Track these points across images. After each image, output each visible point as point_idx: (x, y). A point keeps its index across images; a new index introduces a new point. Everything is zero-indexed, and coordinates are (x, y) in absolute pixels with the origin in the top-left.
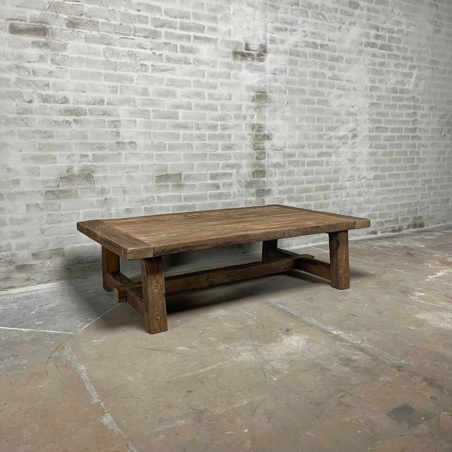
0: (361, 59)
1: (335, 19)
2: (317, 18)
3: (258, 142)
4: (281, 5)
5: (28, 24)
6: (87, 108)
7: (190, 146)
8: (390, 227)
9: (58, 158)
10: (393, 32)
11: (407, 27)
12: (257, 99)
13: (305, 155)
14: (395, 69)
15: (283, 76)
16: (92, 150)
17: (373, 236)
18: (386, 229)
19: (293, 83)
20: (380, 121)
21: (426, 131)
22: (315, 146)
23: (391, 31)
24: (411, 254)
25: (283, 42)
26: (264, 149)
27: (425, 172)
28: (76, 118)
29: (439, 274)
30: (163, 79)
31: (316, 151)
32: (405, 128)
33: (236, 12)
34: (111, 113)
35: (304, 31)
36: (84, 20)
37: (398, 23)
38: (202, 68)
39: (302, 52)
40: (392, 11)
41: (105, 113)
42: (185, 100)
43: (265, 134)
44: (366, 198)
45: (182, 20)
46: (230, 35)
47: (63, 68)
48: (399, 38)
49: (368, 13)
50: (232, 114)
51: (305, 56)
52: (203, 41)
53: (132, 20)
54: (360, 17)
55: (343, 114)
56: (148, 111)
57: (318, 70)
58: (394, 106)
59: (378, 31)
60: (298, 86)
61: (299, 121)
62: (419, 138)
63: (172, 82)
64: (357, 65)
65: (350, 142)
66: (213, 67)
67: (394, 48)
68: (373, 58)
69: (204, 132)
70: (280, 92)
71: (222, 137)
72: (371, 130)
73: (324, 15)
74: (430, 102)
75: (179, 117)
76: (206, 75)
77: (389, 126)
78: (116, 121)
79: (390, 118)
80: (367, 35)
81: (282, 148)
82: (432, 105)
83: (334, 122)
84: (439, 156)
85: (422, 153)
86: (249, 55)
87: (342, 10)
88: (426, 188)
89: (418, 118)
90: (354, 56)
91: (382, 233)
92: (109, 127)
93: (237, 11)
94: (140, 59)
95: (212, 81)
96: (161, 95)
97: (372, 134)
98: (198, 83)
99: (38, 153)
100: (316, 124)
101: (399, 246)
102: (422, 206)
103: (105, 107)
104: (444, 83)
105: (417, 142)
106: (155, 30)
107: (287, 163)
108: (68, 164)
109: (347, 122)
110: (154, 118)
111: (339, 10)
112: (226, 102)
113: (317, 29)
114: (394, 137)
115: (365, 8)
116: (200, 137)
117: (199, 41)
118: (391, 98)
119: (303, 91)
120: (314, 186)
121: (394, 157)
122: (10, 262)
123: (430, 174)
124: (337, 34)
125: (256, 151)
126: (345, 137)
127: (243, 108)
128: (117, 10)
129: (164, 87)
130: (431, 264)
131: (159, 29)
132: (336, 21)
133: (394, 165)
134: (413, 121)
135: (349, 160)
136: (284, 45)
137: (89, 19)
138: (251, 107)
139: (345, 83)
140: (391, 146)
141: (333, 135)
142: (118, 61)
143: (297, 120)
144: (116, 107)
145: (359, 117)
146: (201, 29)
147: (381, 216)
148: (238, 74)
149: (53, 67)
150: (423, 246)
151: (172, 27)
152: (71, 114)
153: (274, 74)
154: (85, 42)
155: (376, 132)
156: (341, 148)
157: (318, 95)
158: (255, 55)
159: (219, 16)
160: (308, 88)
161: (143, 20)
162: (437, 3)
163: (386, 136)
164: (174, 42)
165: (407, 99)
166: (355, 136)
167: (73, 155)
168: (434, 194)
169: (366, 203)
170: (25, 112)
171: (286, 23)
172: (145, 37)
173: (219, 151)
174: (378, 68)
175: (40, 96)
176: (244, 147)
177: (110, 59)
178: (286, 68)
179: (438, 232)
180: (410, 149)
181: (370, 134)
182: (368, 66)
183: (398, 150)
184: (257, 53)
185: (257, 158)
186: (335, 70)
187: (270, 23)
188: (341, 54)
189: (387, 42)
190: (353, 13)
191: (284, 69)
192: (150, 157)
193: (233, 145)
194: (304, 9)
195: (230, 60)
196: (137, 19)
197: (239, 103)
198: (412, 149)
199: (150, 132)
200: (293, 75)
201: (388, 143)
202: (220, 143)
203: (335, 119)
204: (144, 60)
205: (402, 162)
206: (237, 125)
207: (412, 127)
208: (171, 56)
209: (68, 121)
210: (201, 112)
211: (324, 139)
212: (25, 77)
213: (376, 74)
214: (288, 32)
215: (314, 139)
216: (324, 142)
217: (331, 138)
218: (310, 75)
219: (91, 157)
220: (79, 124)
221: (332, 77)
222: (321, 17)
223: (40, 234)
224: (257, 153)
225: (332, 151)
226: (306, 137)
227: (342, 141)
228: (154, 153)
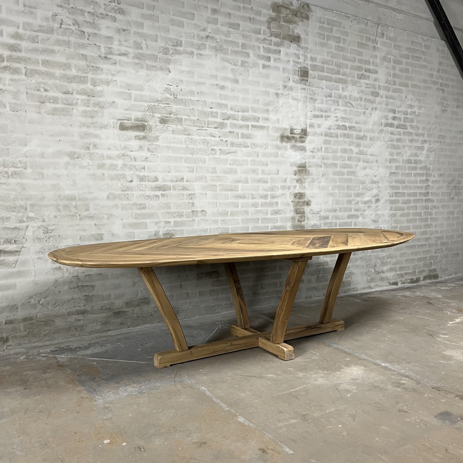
0: (382, 137)
1: (360, 106)
2: (346, 106)
3: (299, 207)
4: (318, 98)
5: (132, 122)
6: (171, 185)
7: (246, 212)
8: (409, 279)
9: (148, 224)
10: (407, 114)
11: (419, 109)
12: (299, 173)
13: (337, 218)
14: (409, 144)
15: (319, 154)
16: (173, 218)
17: (394, 287)
18: (405, 280)
19: (327, 158)
20: (398, 188)
21: (436, 194)
22: (346, 210)
23: (406, 113)
24: (431, 303)
25: (319, 126)
26: (304, 214)
27: (437, 230)
28: (163, 192)
29: (457, 320)
30: (227, 160)
31: (346, 214)
32: (419, 192)
33: (283, 105)
34: (188, 188)
35: (336, 117)
36: (172, 117)
37: (411, 106)
38: (257, 150)
39: (334, 133)
40: (406, 97)
41: (184, 189)
42: (243, 176)
43: (305, 201)
44: (388, 253)
45: (243, 113)
46: (279, 123)
47: (156, 155)
48: (412, 118)
49: (386, 99)
50: (279, 185)
51: (337, 136)
52: (258, 128)
53: (206, 116)
54: (380, 103)
55: (367, 182)
56: (216, 185)
57: (347, 147)
58: (409, 175)
59: (395, 114)
60: (330, 161)
61: (332, 189)
62: (432, 201)
63: (235, 162)
64: (378, 142)
65: (374, 205)
66: (265, 149)
67: (408, 127)
68: (392, 136)
69: (257, 201)
70: (317, 166)
71: (271, 204)
72: (391, 195)
73: (351, 103)
74: (439, 170)
75: (239, 189)
76: (260, 155)
77: (406, 191)
78: (192, 194)
79: (407, 184)
80: (386, 117)
81: (319, 212)
82: (441, 172)
83: (361, 190)
84: (448, 216)
85: (434, 214)
86: (294, 137)
87: (365, 99)
88: (439, 243)
89: (430, 184)
90: (376, 135)
91: (402, 284)
92: (187, 199)
93: (285, 104)
94: (211, 145)
95: (264, 159)
96: (226, 172)
97: (392, 198)
98: (254, 162)
99: (135, 221)
100: (346, 191)
101: (419, 296)
102: (436, 260)
103: (185, 183)
104: (450, 154)
105: (430, 204)
106: (223, 122)
107: (322, 225)
108: (156, 229)
109: (371, 189)
110: (220, 190)
111: (363, 99)
112: (275, 176)
113: (346, 114)
114: (410, 200)
115: (384, 96)
116: (255, 205)
117: (255, 128)
118: (407, 168)
119: (335, 165)
121: (411, 217)
122: (110, 309)
123: (441, 232)
124: (362, 118)
125: (297, 215)
126: (369, 201)
127: (288, 180)
128: (196, 108)
129: (228, 166)
130: (449, 311)
131: (226, 121)
132: (361, 108)
133: (411, 225)
134: (425, 187)
135: (374, 221)
136: (320, 129)
137: (176, 116)
138: (294, 180)
139: (369, 157)
140: (408, 208)
141: (360, 200)
142: (195, 147)
143: (330, 188)
144: (192, 183)
145: (380, 185)
146: (257, 120)
147: (401, 269)
148: (284, 154)
149: (149, 155)
150: (440, 296)
151: (235, 119)
152: (160, 190)
153: (313, 152)
154: (172, 134)
155: (395, 197)
156: (367, 211)
157: (347, 168)
158: (298, 138)
159: (271, 108)
160: (339, 162)
161: (214, 115)
162: (443, 88)
163: (404, 200)
164: (236, 130)
165: (421, 168)
166: (377, 201)
167: (160, 222)
168: (446, 250)
169: (388, 258)
170: (127, 189)
171: (322, 111)
172: (215, 128)
173: (269, 216)
174: (395, 143)
175: (139, 176)
176: (288, 211)
177: (190, 146)
178: (322, 147)
179: (451, 283)
180: (424, 211)
181: (390, 198)
182: (388, 142)
183: (414, 211)
184: (299, 136)
185: (299, 221)
186: (360, 146)
187: (310, 112)
188: (366, 134)
189: (402, 123)
190: (375, 100)
191: (320, 148)
192: (216, 222)
193: (279, 211)
194: (336, 99)
195: (278, 142)
196: (210, 115)
197: (285, 177)
198: (425, 210)
199: (217, 202)
200: (327, 152)
201: (405, 206)
202: (270, 209)
203: (361, 187)
204: (214, 146)
205: (417, 222)
206: (283, 194)
207: (425, 191)
208: (234, 142)
209: (157, 196)
210: (256, 184)
211: (353, 203)
212: (128, 163)
213: (394, 149)
214: (324, 118)
215: (344, 204)
216: (353, 206)
217: (358, 202)
218: (341, 151)
219: (172, 223)
220: (165, 197)
221: (358, 152)
222: (349, 105)
223: (132, 286)
224: (298, 216)
225: (359, 213)
226: (338, 202)
227: (367, 205)
228: (219, 218)
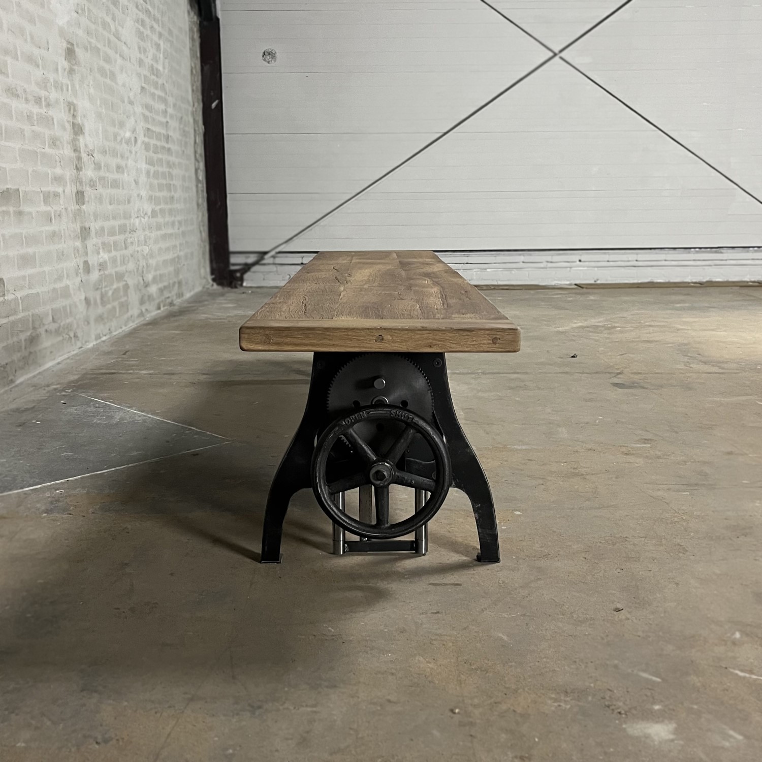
0: (130, 9)
3: (75, 137)
7: (23, 134)
12: (69, 55)
13: (108, 168)
14: (151, 35)
15: (83, 19)
19: (91, 34)
20: (148, 120)
21: (174, 141)
31: (114, 162)
32: (163, 134)
42: (11, 39)
43: (79, 123)
50: (51, 77)
55: (126, 100)
58: (154, 96)
61: (100, 106)
65: (134, 149)
68: (137, 11)
69: (32, 109)
70: (83, 47)
71: (47, 121)
72: (145, 134)
75: (9, 72)
77: (154, 129)
79: (154, 115)
81: (93, 151)
82: (174, 100)
83: (122, 114)
89: (169, 121)
100: (111, 113)
104: (177, 67)
105: (171, 159)
107: (98, 181)
109: (130, 116)
112: (46, 54)
114: (158, 147)
116: (30, 118)
118: (151, 82)
119: (99, 52)
120: (116, 223)
121: (160, 180)
125: (75, 154)
126: (130, 141)
127: (60, 68)
134: (165, 124)
135: (135, 181)
138: (65, 70)
139: (124, 47)
140: (157, 162)
141: (123, 136)
143: (98, 102)
145: (136, 109)
153: (77, 13)
155: (149, 137)
156: (129, 160)
157: (108, 62)
160: (101, 47)
163: (153, 145)
166: (136, 140)
173: (47, 149)
174: (141, 28)
176: (65, 143)
180: (168, 170)
181: (144, 139)
183: (161, 169)
185: (77, 168)
191: (83, 6)
193: (57, 139)
197: (56, 59)
200: (90, 20)
201: (155, 157)
202: (47, 132)
203: (122, 108)
206: (57, 102)
207: (166, 133)
210: (27, 67)
211: (118, 141)
213: (141, 39)
215: (111, 140)
216: (118, 147)
217: (122, 139)
218: (101, 24)
221: (115, 33)
224: (75, 158)
225: (124, 163)
226: (106, 136)
227: (129, 148)
